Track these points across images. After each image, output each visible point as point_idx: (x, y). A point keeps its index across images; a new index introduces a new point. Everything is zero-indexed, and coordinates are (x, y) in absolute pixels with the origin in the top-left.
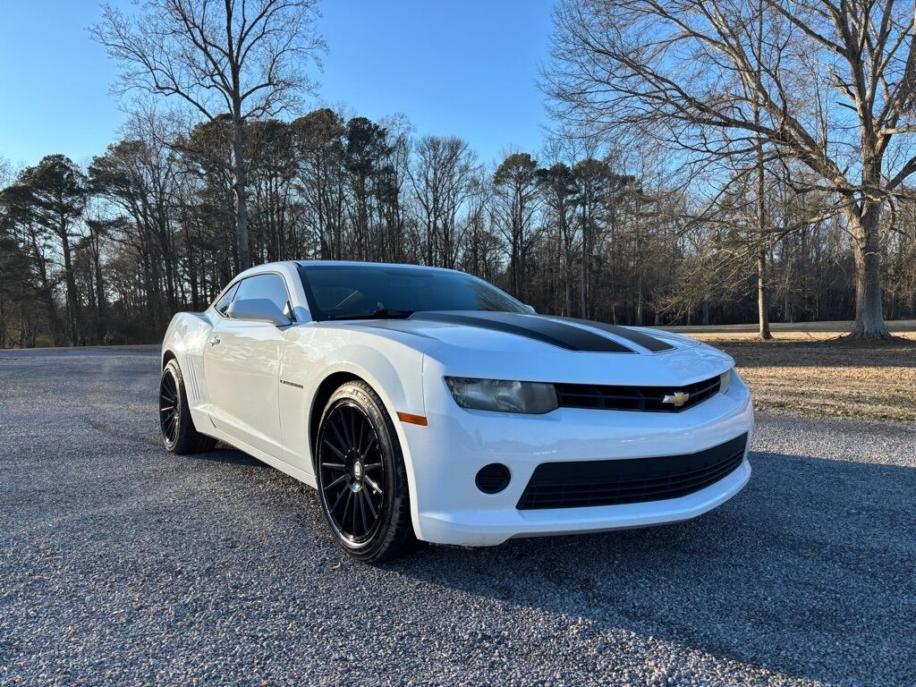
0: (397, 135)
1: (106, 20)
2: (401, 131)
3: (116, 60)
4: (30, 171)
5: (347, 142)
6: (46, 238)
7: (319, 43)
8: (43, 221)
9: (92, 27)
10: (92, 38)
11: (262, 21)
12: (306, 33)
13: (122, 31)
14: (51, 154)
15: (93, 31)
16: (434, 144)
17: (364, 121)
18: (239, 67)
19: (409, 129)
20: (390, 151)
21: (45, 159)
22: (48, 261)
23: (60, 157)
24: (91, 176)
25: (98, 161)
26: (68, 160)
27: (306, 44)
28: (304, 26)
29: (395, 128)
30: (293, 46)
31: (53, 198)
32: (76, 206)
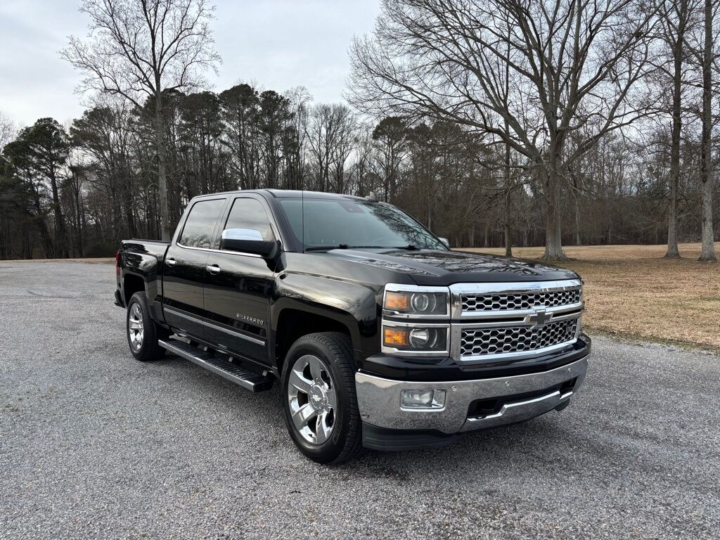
0: (298, 103)
1: (71, 46)
2: (302, 100)
3: (79, 70)
4: (28, 129)
5: (261, 109)
6: (39, 180)
7: (215, 56)
8: (37, 167)
9: (62, 52)
10: (62, 58)
11: (175, 44)
12: (207, 50)
13: (82, 53)
14: (43, 118)
15: (63, 53)
16: (326, 110)
17: (273, 93)
18: (160, 75)
19: (308, 98)
20: (293, 115)
21: (39, 121)
22: (41, 196)
23: (50, 119)
24: (71, 134)
25: (77, 123)
26: (56, 122)
27: (207, 58)
28: (205, 45)
29: (298, 97)
30: (198, 59)
31: (45, 150)
32: (61, 155)
